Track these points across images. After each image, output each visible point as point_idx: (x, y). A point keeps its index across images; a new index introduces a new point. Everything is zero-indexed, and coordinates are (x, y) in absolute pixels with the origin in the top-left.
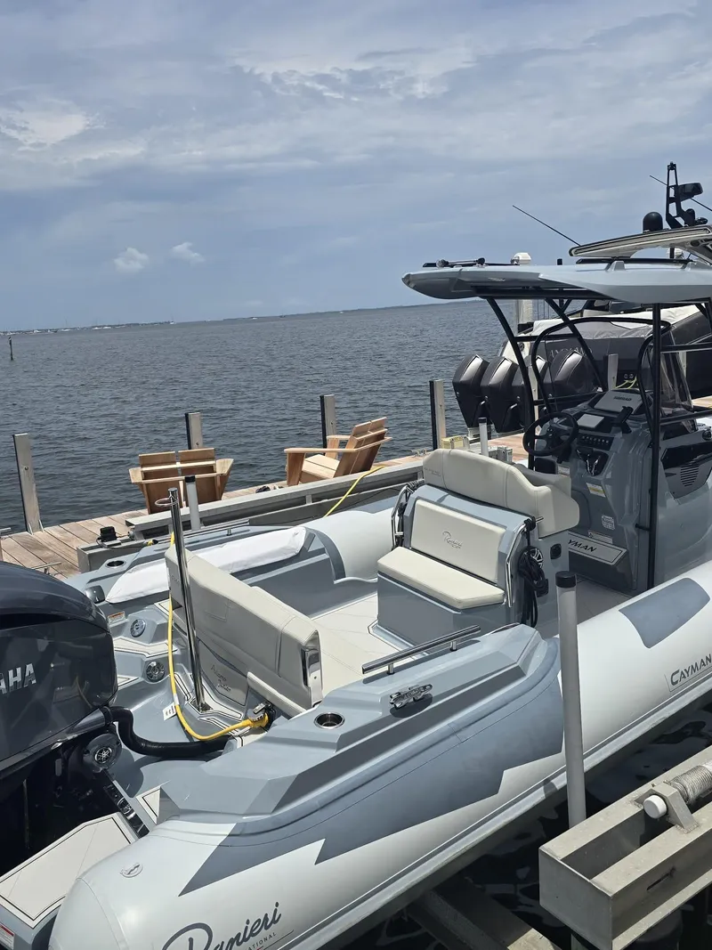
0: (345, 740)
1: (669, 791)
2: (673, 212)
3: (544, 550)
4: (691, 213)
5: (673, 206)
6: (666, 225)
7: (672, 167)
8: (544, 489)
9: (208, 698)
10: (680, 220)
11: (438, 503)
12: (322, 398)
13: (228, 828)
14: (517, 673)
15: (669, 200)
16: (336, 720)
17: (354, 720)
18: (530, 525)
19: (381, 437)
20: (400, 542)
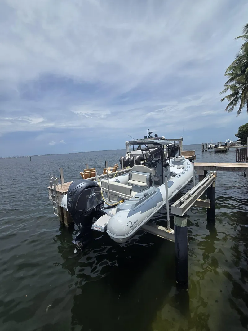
0: (140, 199)
1: (183, 199)
2: (149, 136)
3: (152, 178)
4: (151, 136)
5: (149, 135)
6: (148, 138)
7: (148, 129)
8: (152, 170)
9: (111, 201)
10: (150, 137)
11: (136, 173)
12: (106, 162)
13: (129, 211)
14: (156, 192)
15: (148, 134)
16: (138, 197)
17: (140, 197)
18: (151, 174)
19: (117, 167)
20: (130, 179)
